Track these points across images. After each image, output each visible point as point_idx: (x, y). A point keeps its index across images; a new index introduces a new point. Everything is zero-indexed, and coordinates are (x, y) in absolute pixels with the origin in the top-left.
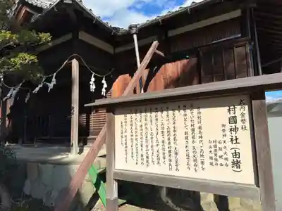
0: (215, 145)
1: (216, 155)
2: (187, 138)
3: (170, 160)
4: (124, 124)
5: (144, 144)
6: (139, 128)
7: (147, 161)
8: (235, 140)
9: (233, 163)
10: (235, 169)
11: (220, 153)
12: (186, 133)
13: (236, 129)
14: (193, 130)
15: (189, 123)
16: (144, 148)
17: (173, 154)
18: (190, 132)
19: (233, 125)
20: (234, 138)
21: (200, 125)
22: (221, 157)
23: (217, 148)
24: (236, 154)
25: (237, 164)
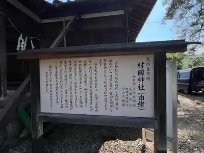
0: (127, 91)
1: (127, 98)
2: (106, 86)
3: (91, 104)
4: (49, 74)
5: (69, 92)
6: (64, 78)
7: (71, 105)
8: (141, 87)
9: (139, 104)
10: (140, 107)
11: (130, 97)
12: (105, 82)
13: (143, 80)
14: (111, 80)
15: (108, 74)
16: (69, 94)
17: (94, 99)
18: (108, 82)
19: (141, 77)
20: (141, 86)
21: (116, 76)
22: (131, 99)
23: (128, 94)
24: (142, 98)
25: (141, 104)
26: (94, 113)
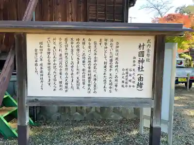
0: (127, 72)
1: (126, 79)
2: (105, 67)
3: (89, 85)
4: (39, 51)
5: (64, 72)
6: (58, 57)
7: (66, 87)
8: (141, 69)
9: (138, 85)
10: (139, 88)
11: (129, 78)
12: (105, 63)
13: (142, 61)
14: (111, 60)
15: (108, 55)
16: (64, 76)
17: (92, 80)
18: (109, 62)
19: (141, 58)
20: (141, 67)
21: (117, 56)
22: (130, 81)
23: (128, 75)
24: (141, 79)
25: (140, 85)
26: (92, 95)
